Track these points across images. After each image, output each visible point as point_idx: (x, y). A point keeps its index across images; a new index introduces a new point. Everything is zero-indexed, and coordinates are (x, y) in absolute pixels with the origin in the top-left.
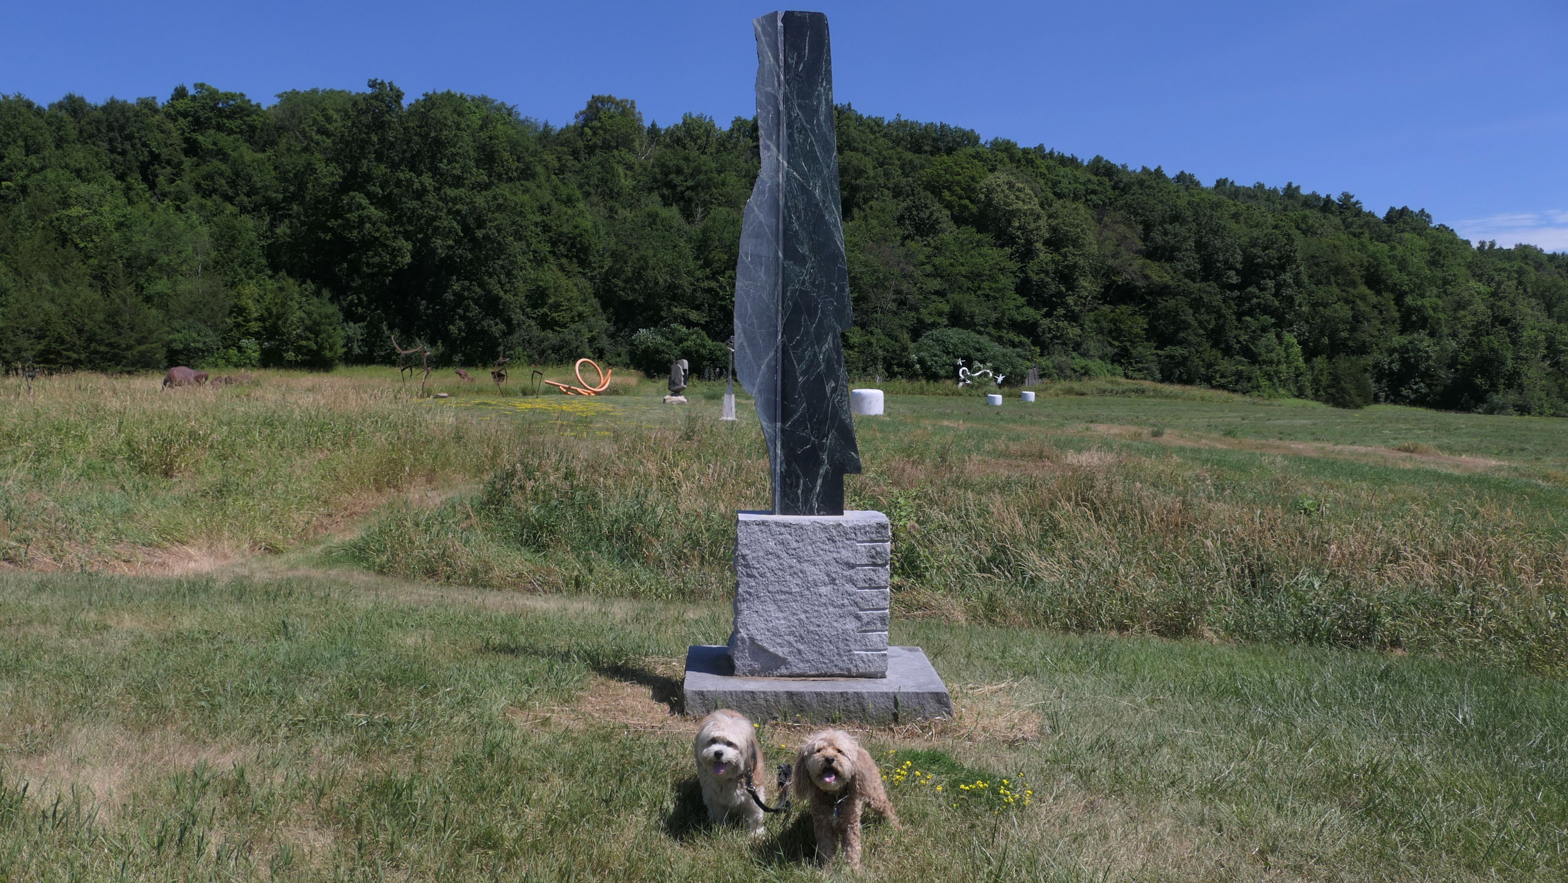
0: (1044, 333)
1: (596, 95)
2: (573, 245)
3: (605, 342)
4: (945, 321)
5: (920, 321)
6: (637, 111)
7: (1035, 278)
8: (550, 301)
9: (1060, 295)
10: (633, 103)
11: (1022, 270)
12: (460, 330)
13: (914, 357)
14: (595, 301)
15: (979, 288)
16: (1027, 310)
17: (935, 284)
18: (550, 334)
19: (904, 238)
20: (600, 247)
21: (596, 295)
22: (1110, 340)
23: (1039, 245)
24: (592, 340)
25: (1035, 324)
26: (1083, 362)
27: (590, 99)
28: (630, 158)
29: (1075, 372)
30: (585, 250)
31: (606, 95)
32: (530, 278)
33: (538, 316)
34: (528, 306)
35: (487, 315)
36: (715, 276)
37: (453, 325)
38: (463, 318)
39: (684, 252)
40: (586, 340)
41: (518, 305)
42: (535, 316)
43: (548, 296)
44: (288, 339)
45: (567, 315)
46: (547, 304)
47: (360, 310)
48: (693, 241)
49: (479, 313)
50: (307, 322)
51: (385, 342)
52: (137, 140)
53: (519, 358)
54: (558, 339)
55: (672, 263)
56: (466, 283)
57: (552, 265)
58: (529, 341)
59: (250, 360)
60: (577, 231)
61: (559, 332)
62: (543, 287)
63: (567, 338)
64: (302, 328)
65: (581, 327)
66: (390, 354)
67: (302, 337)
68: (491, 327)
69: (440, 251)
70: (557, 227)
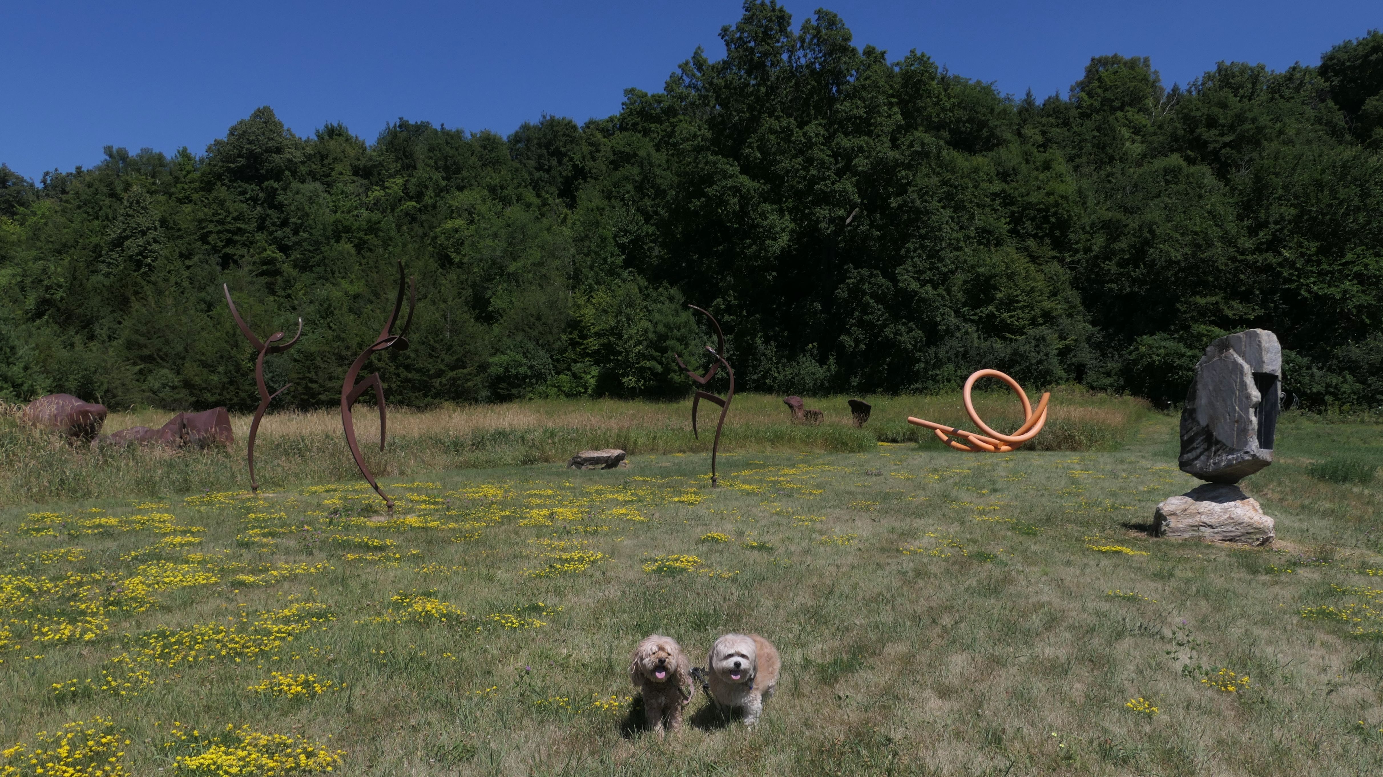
1: (1097, 57)
2: (1046, 219)
3: (1086, 355)
6: (1152, 69)
8: (999, 295)
10: (1146, 60)
12: (857, 341)
14: (1074, 296)
18: (998, 345)
20: (1086, 220)
21: (1075, 284)
24: (1063, 353)
27: (1088, 63)
28: (1142, 119)
30: (1064, 225)
31: (1110, 54)
32: (965, 261)
33: (980, 317)
34: (964, 305)
35: (896, 318)
36: (1274, 245)
37: (848, 333)
38: (861, 323)
39: (1220, 209)
40: (1055, 352)
41: (948, 303)
42: (976, 318)
43: (996, 288)
44: (626, 359)
45: (1025, 315)
46: (993, 299)
47: (727, 318)
48: (1237, 192)
49: (882, 315)
50: (651, 335)
51: (760, 361)
52: (565, 155)
53: (949, 380)
54: (1009, 351)
55: (1197, 229)
56: (865, 272)
57: (1010, 248)
58: (965, 355)
59: (586, 389)
60: (1051, 199)
61: (1011, 340)
62: (988, 274)
63: (1022, 349)
64: (645, 343)
65: (1046, 332)
66: (764, 377)
67: (643, 355)
68: (901, 335)
69: (823, 225)
70: (1022, 196)
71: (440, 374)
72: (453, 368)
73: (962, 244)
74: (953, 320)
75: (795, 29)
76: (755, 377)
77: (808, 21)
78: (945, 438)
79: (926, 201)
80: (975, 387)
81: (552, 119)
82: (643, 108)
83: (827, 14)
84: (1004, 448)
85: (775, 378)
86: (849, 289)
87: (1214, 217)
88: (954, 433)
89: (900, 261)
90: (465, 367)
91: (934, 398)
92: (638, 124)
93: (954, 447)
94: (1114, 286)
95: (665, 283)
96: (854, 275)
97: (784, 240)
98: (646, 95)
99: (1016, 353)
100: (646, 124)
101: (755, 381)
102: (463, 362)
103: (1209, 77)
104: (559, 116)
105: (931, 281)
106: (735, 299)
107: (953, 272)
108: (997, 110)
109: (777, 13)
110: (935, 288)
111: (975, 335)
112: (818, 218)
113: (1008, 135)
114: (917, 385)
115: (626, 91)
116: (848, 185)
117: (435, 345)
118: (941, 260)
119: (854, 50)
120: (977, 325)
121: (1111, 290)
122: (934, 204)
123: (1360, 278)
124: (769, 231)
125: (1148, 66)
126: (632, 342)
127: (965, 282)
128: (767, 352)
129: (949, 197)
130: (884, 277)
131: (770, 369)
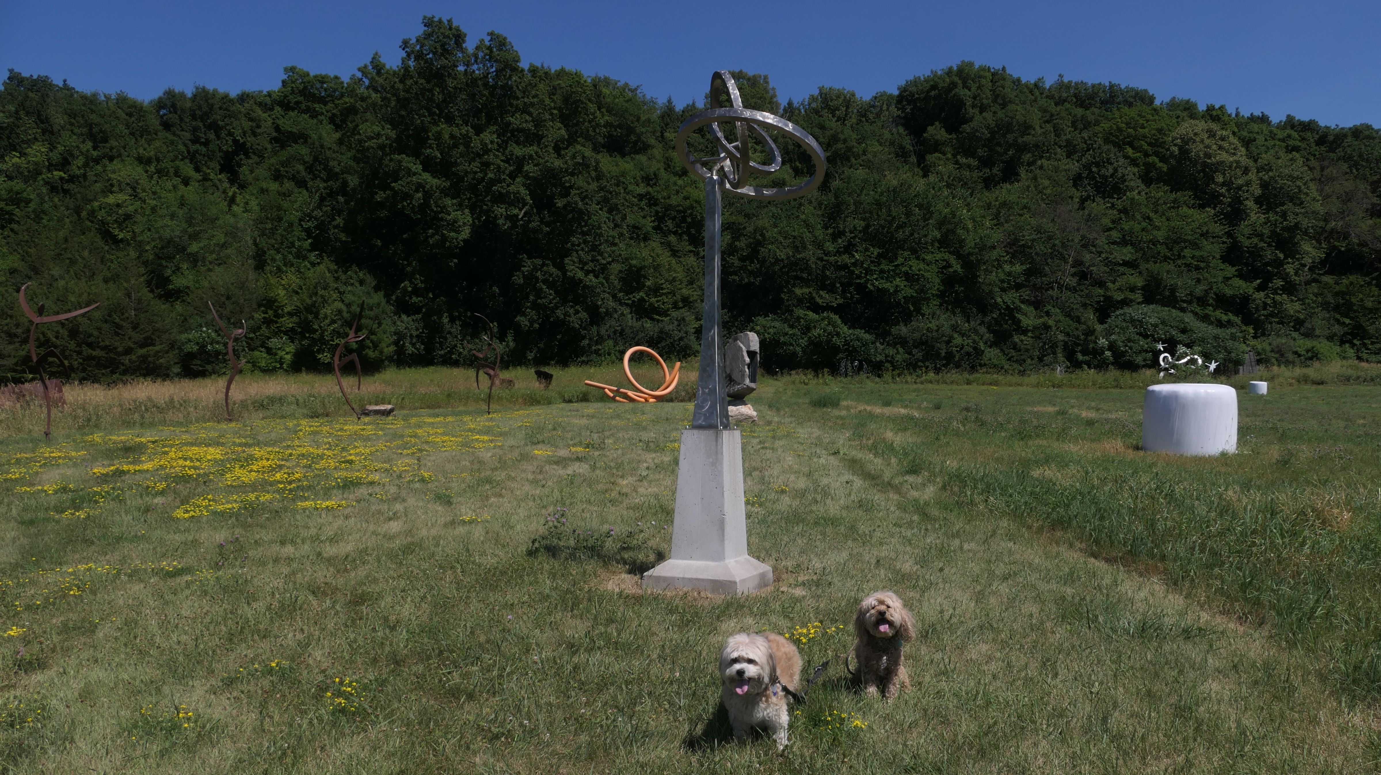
0: (1257, 309)
2: (684, 219)
4: (1138, 297)
5: (1108, 299)
7: (1247, 243)
8: (648, 283)
9: (1279, 264)
11: (1229, 234)
12: (532, 322)
13: (1103, 342)
15: (1179, 257)
16: (1238, 282)
17: (1127, 253)
18: (648, 324)
19: (1083, 201)
22: (1338, 316)
23: (1250, 204)
25: (1246, 299)
26: (1309, 343)
29: (1300, 356)
31: (736, 70)
32: (620, 255)
33: (633, 301)
34: (620, 291)
35: (564, 301)
36: (849, 249)
37: (524, 314)
38: (535, 306)
39: (812, 220)
40: (693, 330)
41: (606, 289)
42: (630, 302)
43: (645, 277)
44: (322, 335)
45: (668, 300)
46: (644, 286)
47: (414, 299)
48: (823, 207)
49: (554, 299)
50: (346, 315)
51: (446, 339)
52: (221, 128)
53: (609, 354)
54: (656, 329)
55: (796, 234)
56: (539, 262)
57: (655, 243)
58: (622, 333)
59: (281, 364)
60: (687, 203)
61: (658, 321)
62: (639, 266)
63: (667, 328)
64: (340, 322)
65: (686, 314)
66: (451, 352)
67: (338, 333)
68: (570, 316)
69: (501, 222)
70: (664, 198)
71: (128, 351)
72: (142, 346)
73: (617, 241)
74: (611, 304)
75: (470, 45)
76: (442, 352)
77: (482, 41)
78: (611, 395)
79: (587, 204)
80: (631, 360)
81: (204, 89)
82: (305, 88)
83: (498, 37)
84: (651, 400)
85: (461, 353)
86: (524, 277)
87: (807, 225)
88: (618, 391)
89: (567, 253)
90: (154, 345)
91: (597, 368)
92: (301, 103)
93: (618, 401)
94: (736, 278)
95: (355, 268)
96: (528, 265)
97: (466, 233)
98: (308, 75)
99: (661, 332)
100: (309, 104)
101: (441, 356)
102: (152, 339)
103: (813, 99)
104: (210, 87)
105: (593, 271)
106: (422, 282)
107: (609, 263)
108: (643, 118)
109: (454, 31)
110: (597, 277)
111: (629, 316)
112: (496, 216)
113: (652, 141)
114: (583, 358)
115: (286, 69)
116: (519, 187)
117: (121, 323)
118: (601, 254)
119: (523, 70)
120: (631, 308)
121: (734, 280)
122: (594, 207)
123: (908, 277)
124: (452, 225)
125: (767, 83)
126: (327, 321)
127: (620, 271)
128: (452, 330)
129: (605, 200)
130: (554, 266)
131: (456, 346)
